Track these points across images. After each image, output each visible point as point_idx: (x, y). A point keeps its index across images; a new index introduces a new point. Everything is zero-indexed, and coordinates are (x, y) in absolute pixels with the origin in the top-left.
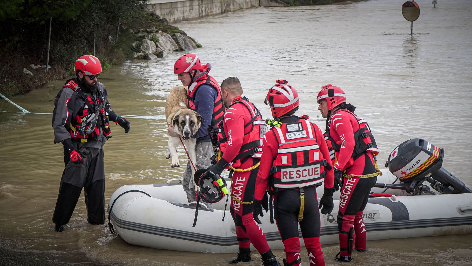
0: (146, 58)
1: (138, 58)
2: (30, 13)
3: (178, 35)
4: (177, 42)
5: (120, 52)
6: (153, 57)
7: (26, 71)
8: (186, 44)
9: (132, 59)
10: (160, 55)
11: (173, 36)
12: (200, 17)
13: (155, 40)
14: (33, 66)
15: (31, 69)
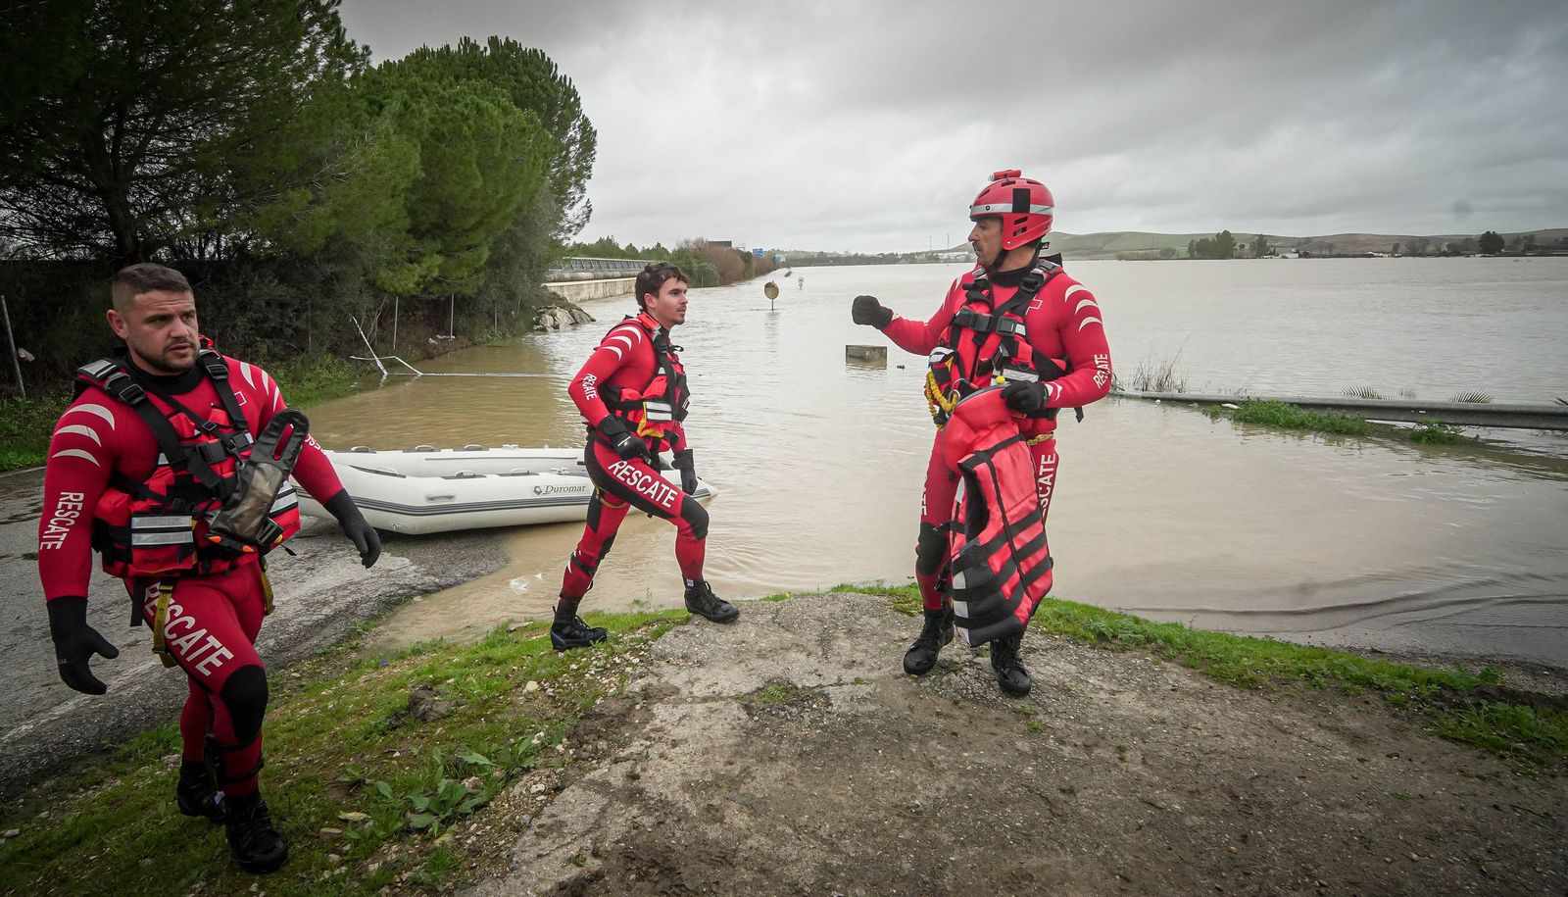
0: (544, 330)
1: (537, 330)
2: (431, 290)
3: (575, 310)
4: (573, 317)
5: (521, 324)
6: (550, 330)
7: (431, 341)
8: (581, 318)
9: (532, 331)
10: (556, 327)
11: (570, 312)
12: (605, 297)
13: (553, 315)
14: (438, 336)
15: (435, 339)
